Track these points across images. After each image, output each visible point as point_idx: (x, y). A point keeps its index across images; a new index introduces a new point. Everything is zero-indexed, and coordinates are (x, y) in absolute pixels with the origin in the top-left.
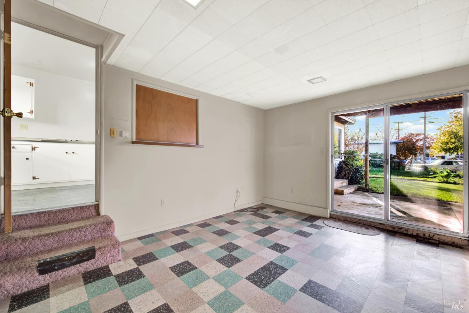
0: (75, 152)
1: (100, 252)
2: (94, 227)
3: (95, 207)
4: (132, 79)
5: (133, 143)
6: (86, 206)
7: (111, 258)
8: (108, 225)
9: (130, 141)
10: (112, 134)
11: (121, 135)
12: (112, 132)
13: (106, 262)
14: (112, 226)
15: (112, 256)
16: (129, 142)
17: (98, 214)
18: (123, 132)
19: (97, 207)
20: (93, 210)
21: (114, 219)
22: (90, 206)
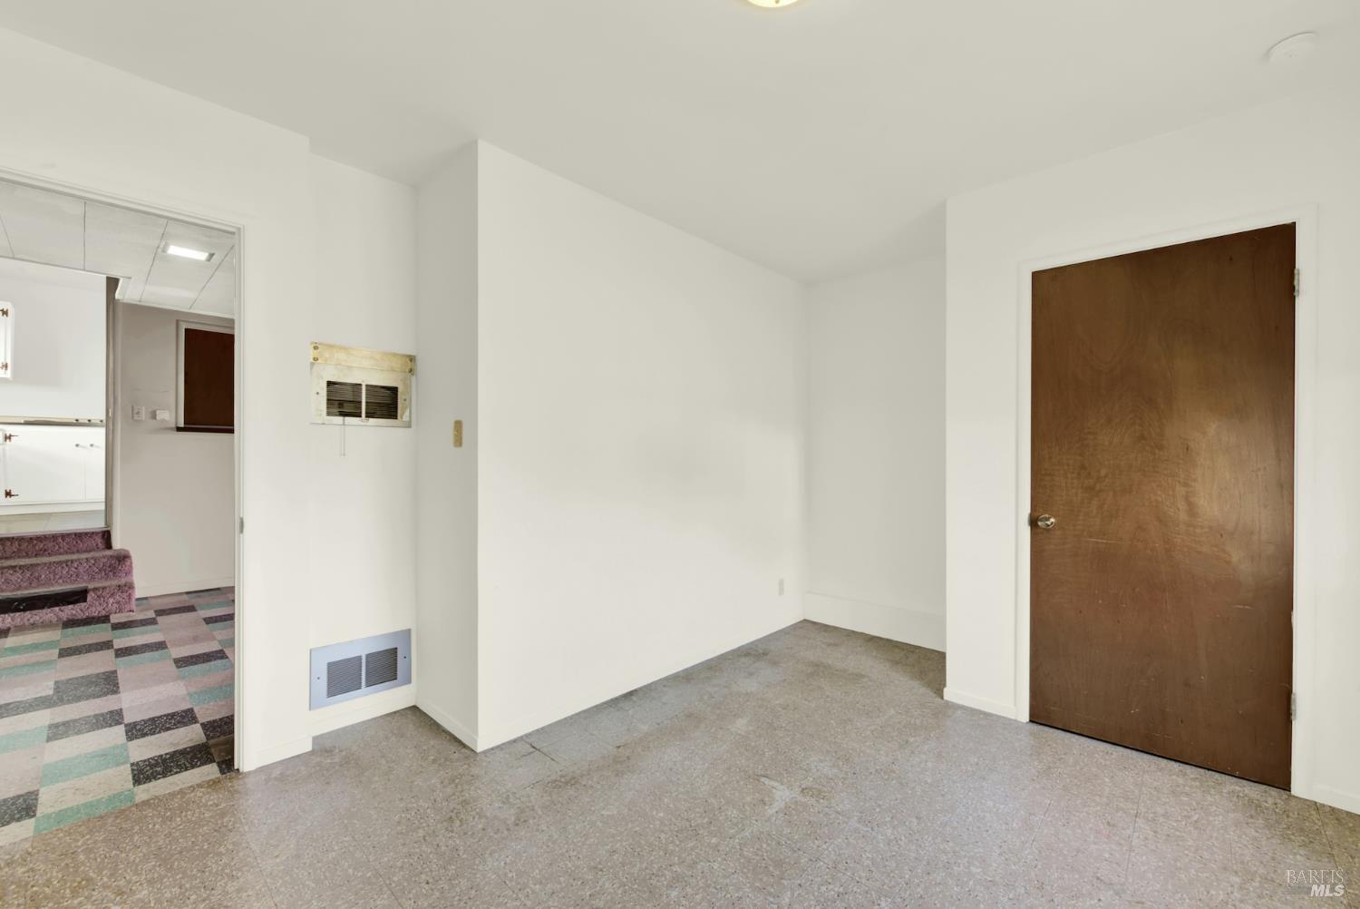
0: (95, 444)
1: (96, 594)
2: (93, 562)
3: (103, 536)
4: (177, 321)
5: (179, 429)
6: (86, 534)
7: (115, 605)
8: (119, 561)
9: (174, 426)
10: (135, 415)
11: (154, 416)
12: (135, 411)
13: (107, 610)
14: (128, 563)
15: (118, 603)
16: (171, 429)
17: (109, 545)
18: (158, 412)
19: (106, 536)
20: (99, 540)
21: (132, 554)
22: (93, 533)
